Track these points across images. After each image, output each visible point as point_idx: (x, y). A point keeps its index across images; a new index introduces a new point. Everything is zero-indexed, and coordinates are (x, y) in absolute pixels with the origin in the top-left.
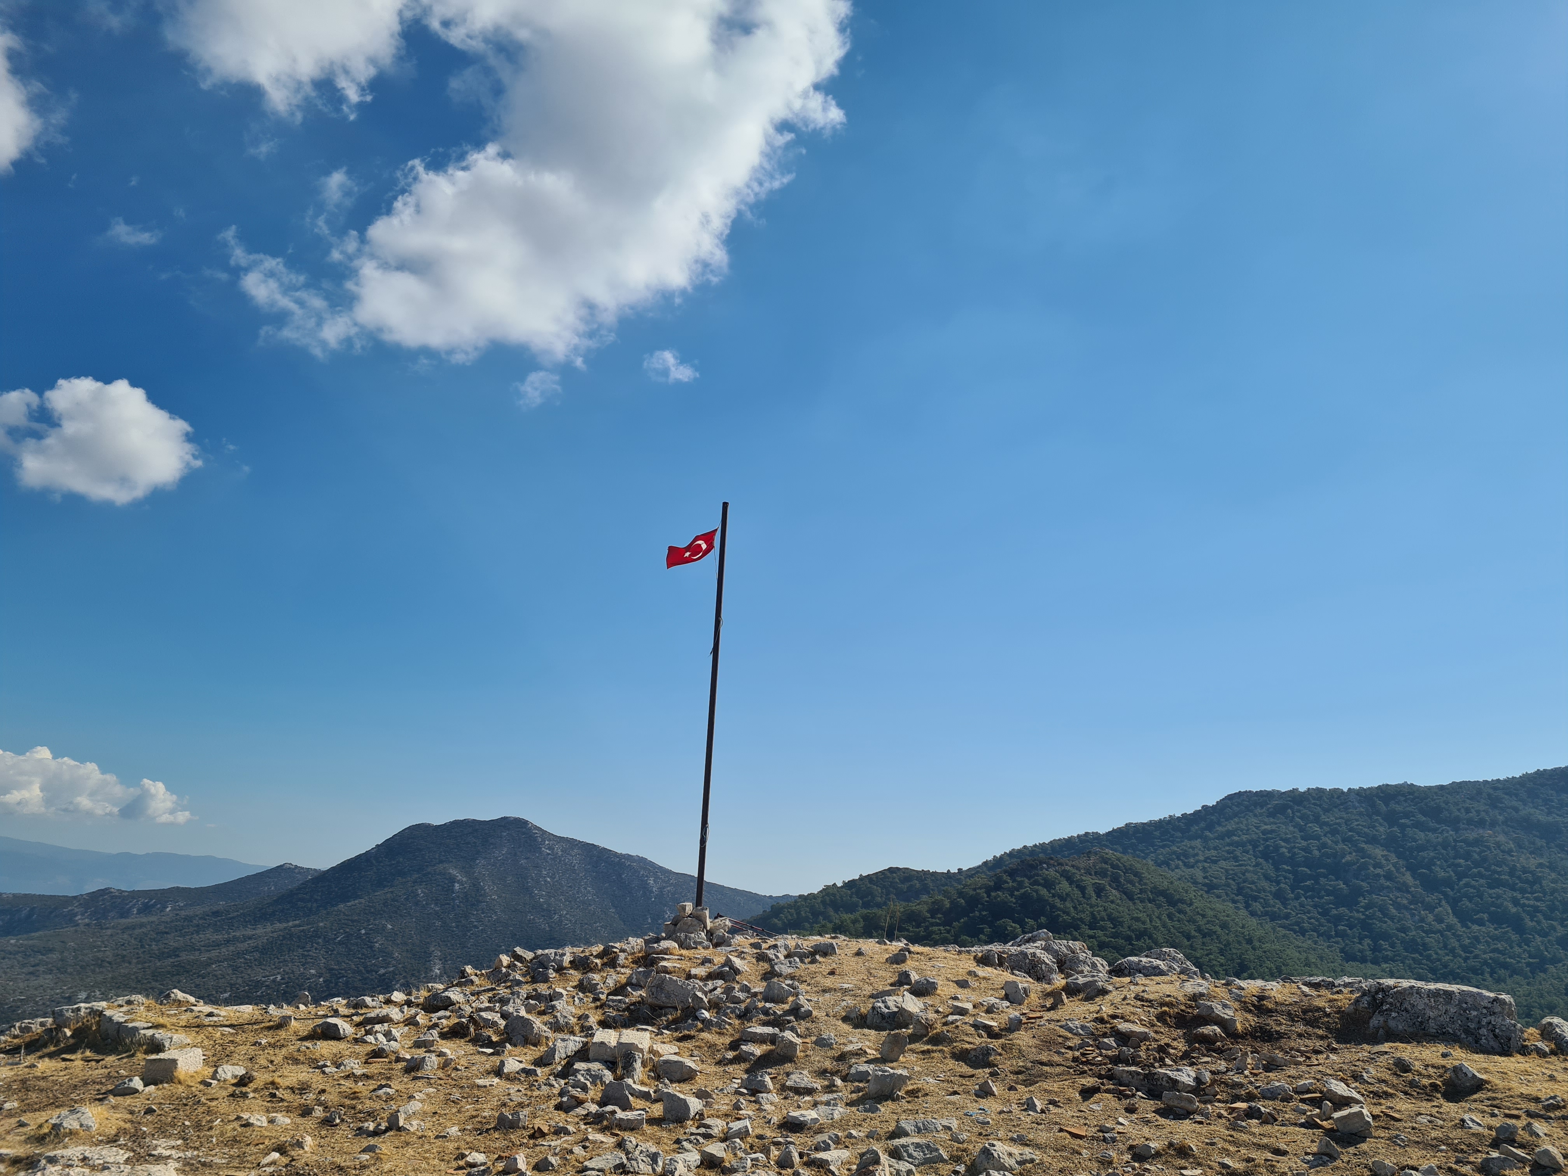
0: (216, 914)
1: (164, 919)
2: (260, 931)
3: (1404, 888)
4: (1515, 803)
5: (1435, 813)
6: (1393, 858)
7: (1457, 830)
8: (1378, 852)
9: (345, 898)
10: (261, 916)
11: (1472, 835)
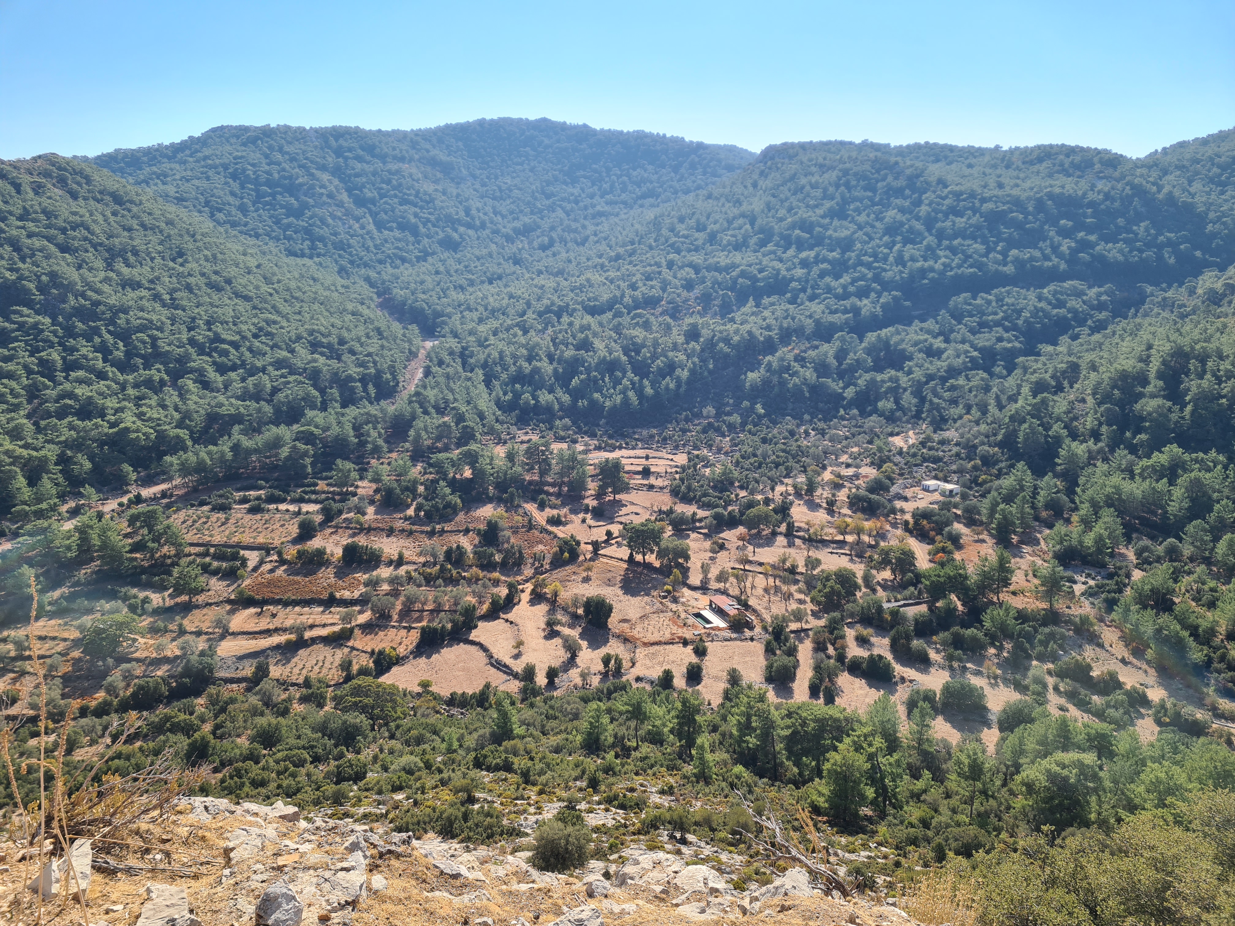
3: (340, 205)
4: (428, 146)
5: (371, 149)
6: (336, 182)
7: (384, 163)
8: (325, 177)
11: (394, 167)
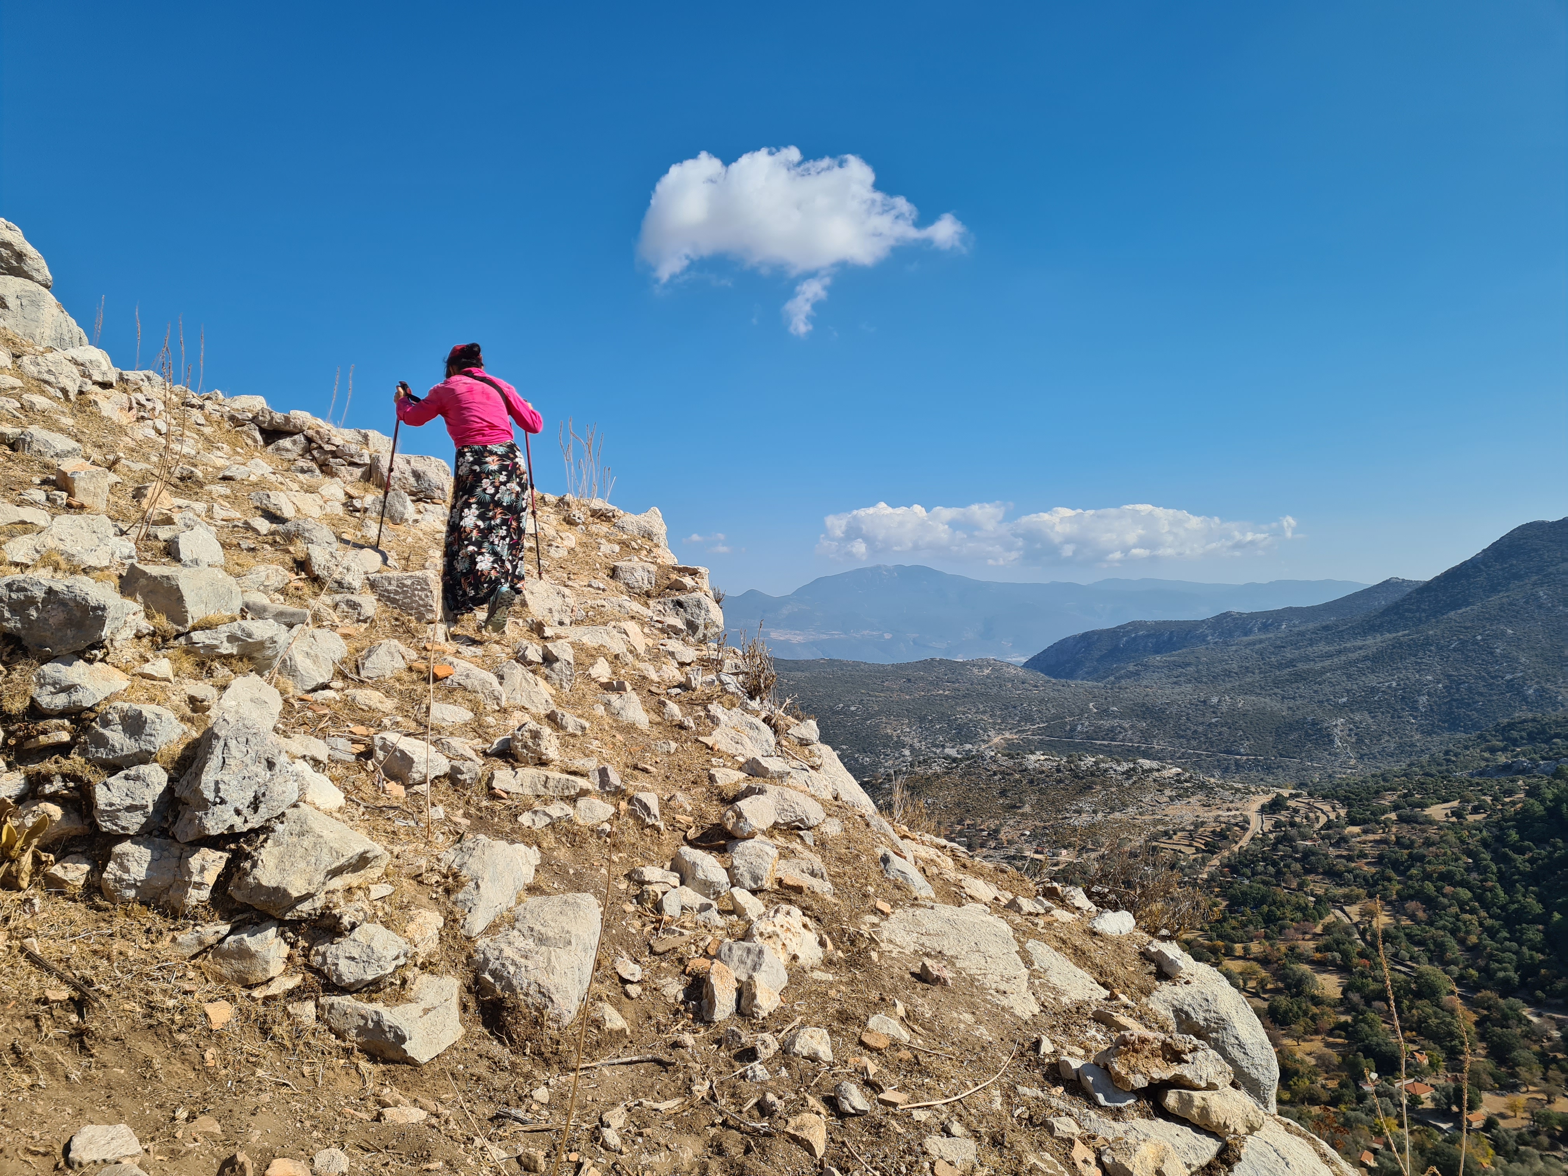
0: (1326, 628)
1: (1279, 635)
2: (1370, 641)
9: (1455, 606)
10: (1370, 627)
